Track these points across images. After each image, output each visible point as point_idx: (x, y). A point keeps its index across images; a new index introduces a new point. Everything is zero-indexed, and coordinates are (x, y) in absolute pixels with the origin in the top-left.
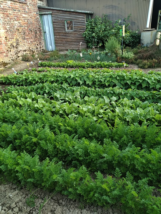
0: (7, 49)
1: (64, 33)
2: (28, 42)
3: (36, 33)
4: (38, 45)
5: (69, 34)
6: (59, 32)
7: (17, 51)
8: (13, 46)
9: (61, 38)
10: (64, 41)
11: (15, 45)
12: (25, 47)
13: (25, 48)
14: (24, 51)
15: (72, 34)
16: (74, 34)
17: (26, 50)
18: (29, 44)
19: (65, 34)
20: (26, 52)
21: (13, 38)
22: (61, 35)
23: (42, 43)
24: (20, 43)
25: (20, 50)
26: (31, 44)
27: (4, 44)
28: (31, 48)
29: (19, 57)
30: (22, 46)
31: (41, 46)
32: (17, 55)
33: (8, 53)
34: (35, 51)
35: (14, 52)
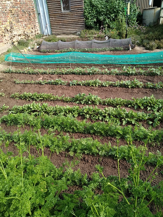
0: (1, 34)
1: (60, 14)
2: (23, 25)
3: (30, 15)
4: (32, 28)
5: (66, 15)
6: (54, 14)
7: (12, 36)
8: (7, 30)
9: (57, 20)
10: (61, 23)
11: (9, 28)
13: (20, 32)
15: (69, 15)
16: (71, 15)
17: (20, 34)
18: (23, 27)
19: (61, 16)
20: (21, 37)
21: (7, 21)
22: (57, 16)
24: (14, 27)
25: (15, 35)
28: (26, 32)
29: (14, 42)
30: (16, 30)
31: (36, 30)
32: (12, 40)
33: (3, 38)
34: (30, 35)
35: (9, 37)
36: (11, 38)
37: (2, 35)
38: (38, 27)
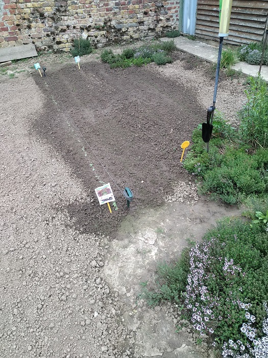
0: (16, 23)
2: (107, 5)
4: (146, 13)
7: (57, 28)
8: (42, 16)
11: (49, 11)
12: (91, 19)
13: (89, 22)
14: (82, 29)
17: (90, 26)
18: (107, 10)
20: (90, 33)
23: (169, 9)
24: (69, 8)
25: (68, 27)
26: (117, 10)
27: (5, 8)
28: (113, 23)
29: (59, 43)
30: (76, 15)
31: (161, 18)
32: (54, 39)
33: (19, 32)
34: (130, 29)
35: (45, 30)
36: (53, 33)
37: (18, 25)
38: (173, 11)
